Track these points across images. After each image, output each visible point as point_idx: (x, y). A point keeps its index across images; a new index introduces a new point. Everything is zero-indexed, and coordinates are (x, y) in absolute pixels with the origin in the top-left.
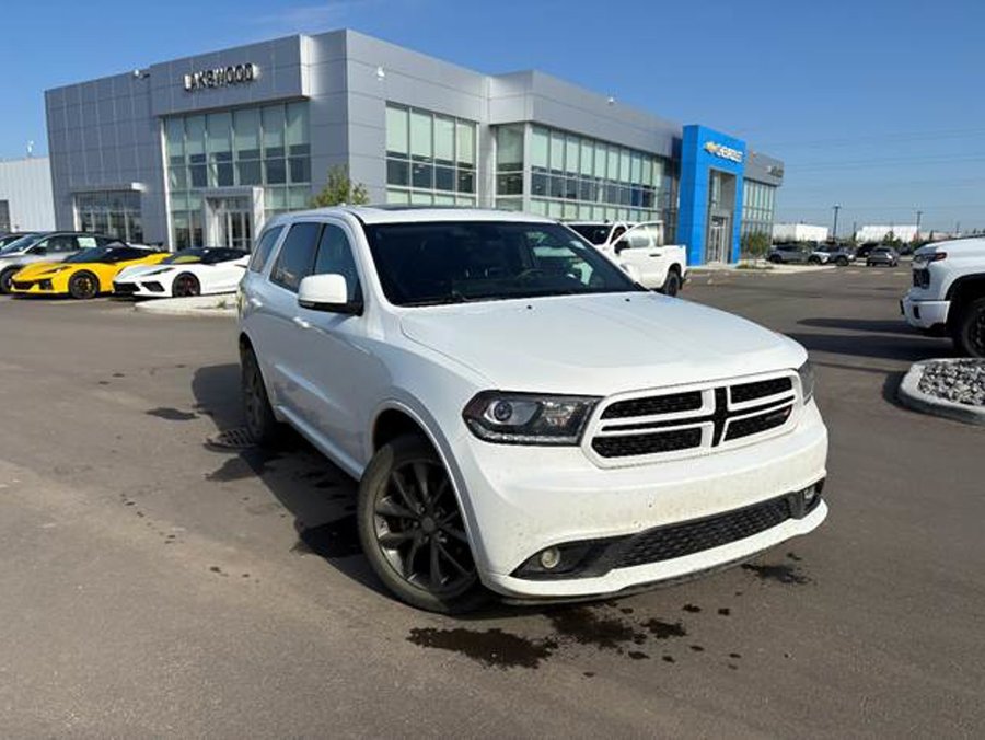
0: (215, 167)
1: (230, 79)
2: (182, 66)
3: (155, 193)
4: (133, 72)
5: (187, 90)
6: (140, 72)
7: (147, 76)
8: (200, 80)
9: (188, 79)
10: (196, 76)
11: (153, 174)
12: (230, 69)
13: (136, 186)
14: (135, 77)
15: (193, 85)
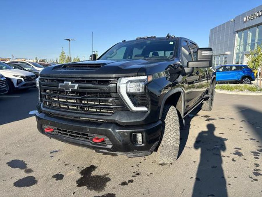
0: (250, 44)
1: (257, 16)
2: (244, 15)
3: (231, 54)
4: (231, 20)
5: (245, 22)
6: (233, 19)
7: (235, 20)
8: (249, 18)
9: (245, 19)
10: (248, 17)
11: (232, 49)
12: (258, 12)
13: (226, 53)
14: (231, 21)
15: (246, 20)
